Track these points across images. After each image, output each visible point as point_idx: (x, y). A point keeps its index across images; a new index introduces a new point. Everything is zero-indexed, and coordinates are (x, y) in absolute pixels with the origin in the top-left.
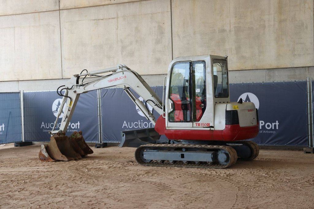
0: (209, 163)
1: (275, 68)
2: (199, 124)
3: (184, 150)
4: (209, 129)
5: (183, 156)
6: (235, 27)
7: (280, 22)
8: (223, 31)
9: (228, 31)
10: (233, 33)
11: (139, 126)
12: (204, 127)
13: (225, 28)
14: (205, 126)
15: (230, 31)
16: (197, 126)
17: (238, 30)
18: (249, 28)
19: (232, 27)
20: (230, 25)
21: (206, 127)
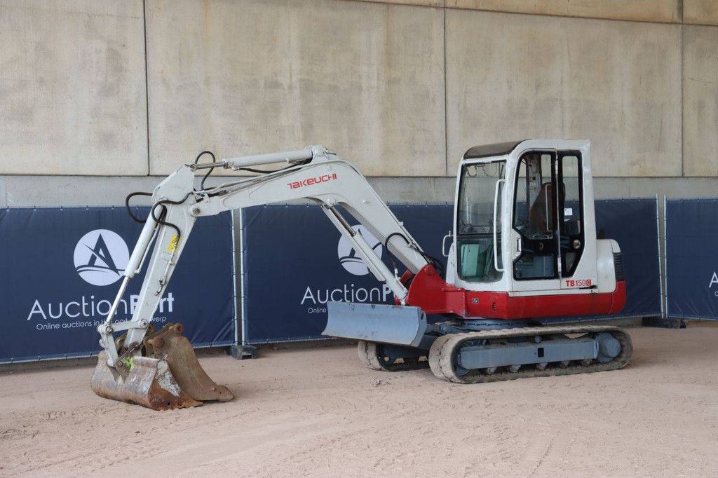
0: (588, 363)
1: (380, 175)
2: (572, 283)
3: (538, 339)
4: (588, 291)
5: (541, 352)
6: (301, 80)
7: (390, 82)
8: (276, 85)
9: (286, 87)
10: (297, 92)
11: (82, 312)
12: (580, 288)
13: (280, 79)
14: (582, 286)
15: (290, 87)
16: (570, 287)
17: (308, 87)
18: (329, 85)
19: (294, 79)
20: (291, 75)
21: (584, 288)
